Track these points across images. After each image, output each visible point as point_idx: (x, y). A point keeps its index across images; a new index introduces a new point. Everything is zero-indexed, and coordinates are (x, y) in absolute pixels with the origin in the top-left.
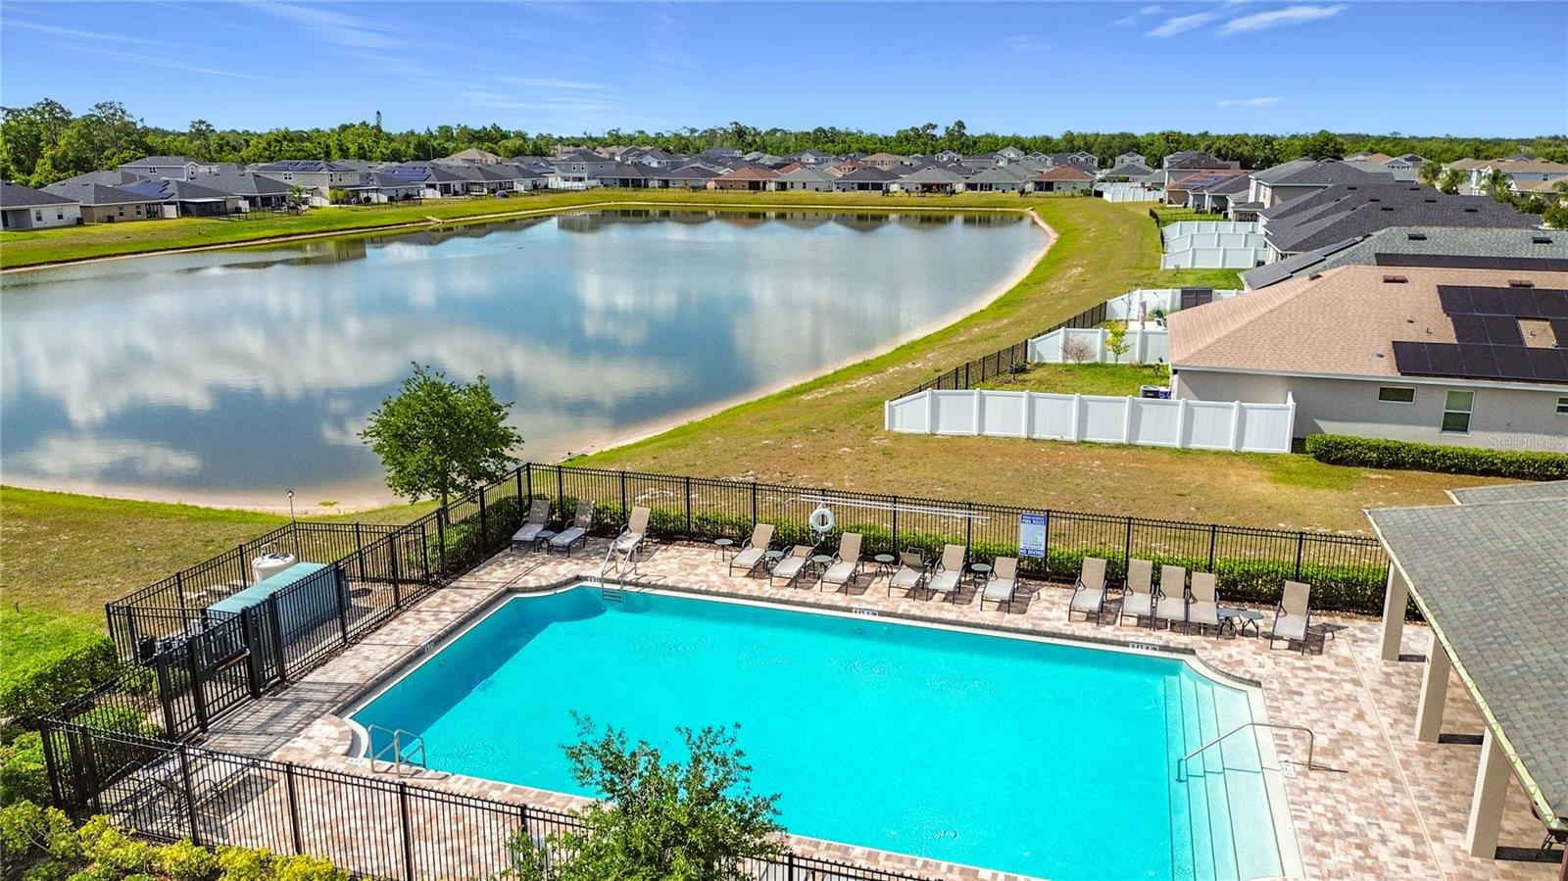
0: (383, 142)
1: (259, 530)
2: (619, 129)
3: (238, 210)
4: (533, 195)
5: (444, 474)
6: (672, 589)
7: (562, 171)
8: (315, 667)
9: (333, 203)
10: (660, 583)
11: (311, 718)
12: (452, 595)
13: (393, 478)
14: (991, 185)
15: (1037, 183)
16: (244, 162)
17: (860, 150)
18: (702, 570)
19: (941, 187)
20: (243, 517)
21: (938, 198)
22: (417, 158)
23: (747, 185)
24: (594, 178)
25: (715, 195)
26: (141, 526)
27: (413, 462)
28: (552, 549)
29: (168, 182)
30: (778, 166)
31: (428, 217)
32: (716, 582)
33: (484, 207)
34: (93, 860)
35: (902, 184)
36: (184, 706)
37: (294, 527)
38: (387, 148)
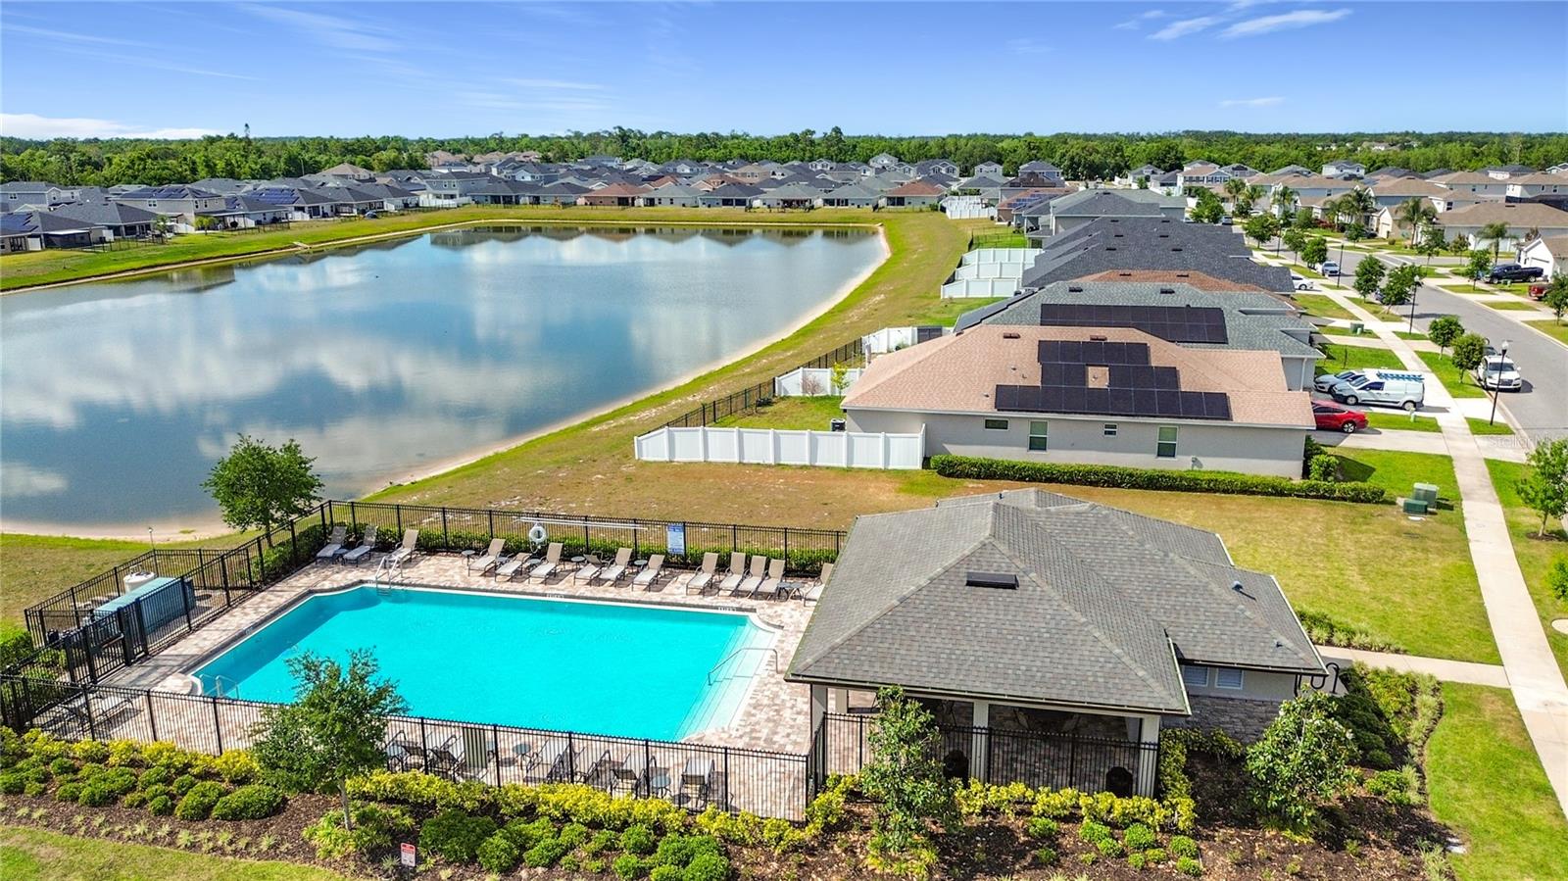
0: (252, 157)
1: (129, 555)
2: (502, 133)
3: (102, 240)
4: (403, 215)
5: (265, 511)
6: (426, 586)
7: (434, 188)
8: (169, 646)
9: (199, 229)
10: (418, 583)
11: (165, 676)
12: (270, 596)
13: (228, 516)
14: (847, 200)
15: (889, 198)
16: (108, 183)
17: (741, 157)
18: (451, 572)
19: (800, 203)
20: (116, 545)
21: (797, 213)
22: (288, 174)
23: (616, 201)
24: (466, 195)
25: (584, 212)
26: (36, 555)
27: (241, 504)
28: (345, 562)
29: (30, 215)
30: (652, 178)
31: (296, 243)
32: (458, 581)
33: (352, 230)
34: (32, 754)
35: (764, 200)
36: (82, 672)
37: (154, 553)
38: (256, 163)
